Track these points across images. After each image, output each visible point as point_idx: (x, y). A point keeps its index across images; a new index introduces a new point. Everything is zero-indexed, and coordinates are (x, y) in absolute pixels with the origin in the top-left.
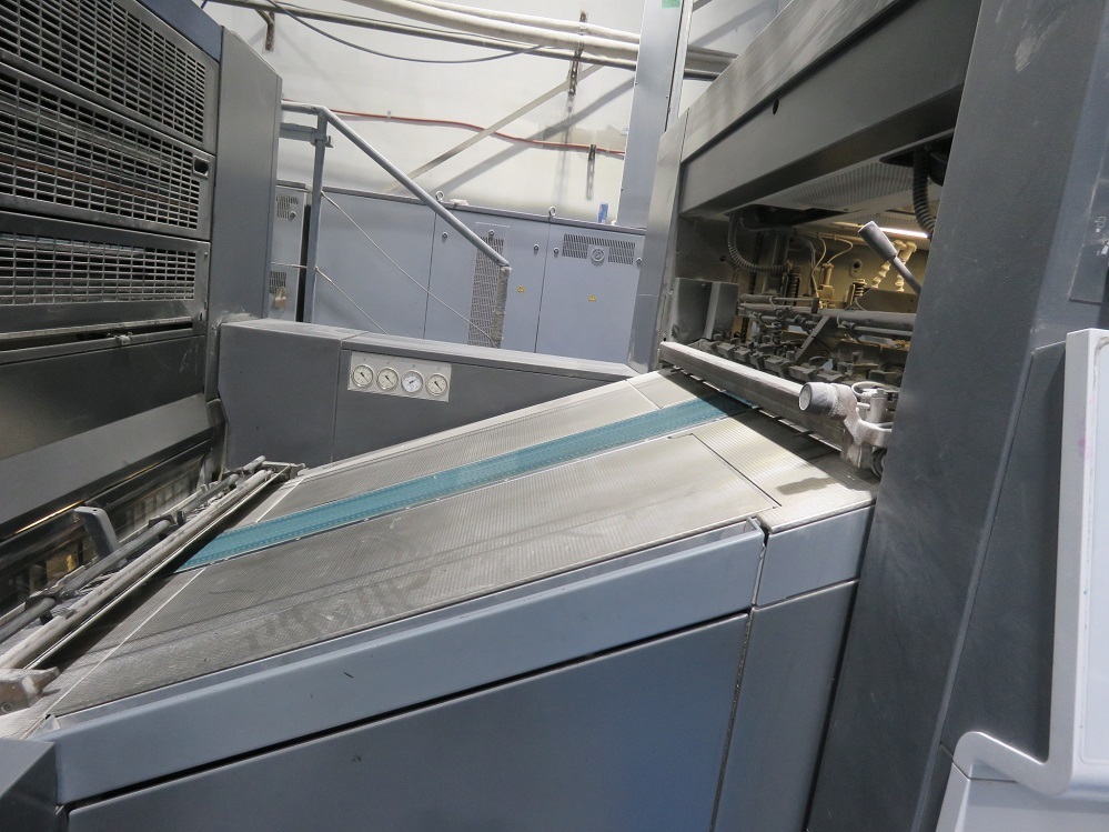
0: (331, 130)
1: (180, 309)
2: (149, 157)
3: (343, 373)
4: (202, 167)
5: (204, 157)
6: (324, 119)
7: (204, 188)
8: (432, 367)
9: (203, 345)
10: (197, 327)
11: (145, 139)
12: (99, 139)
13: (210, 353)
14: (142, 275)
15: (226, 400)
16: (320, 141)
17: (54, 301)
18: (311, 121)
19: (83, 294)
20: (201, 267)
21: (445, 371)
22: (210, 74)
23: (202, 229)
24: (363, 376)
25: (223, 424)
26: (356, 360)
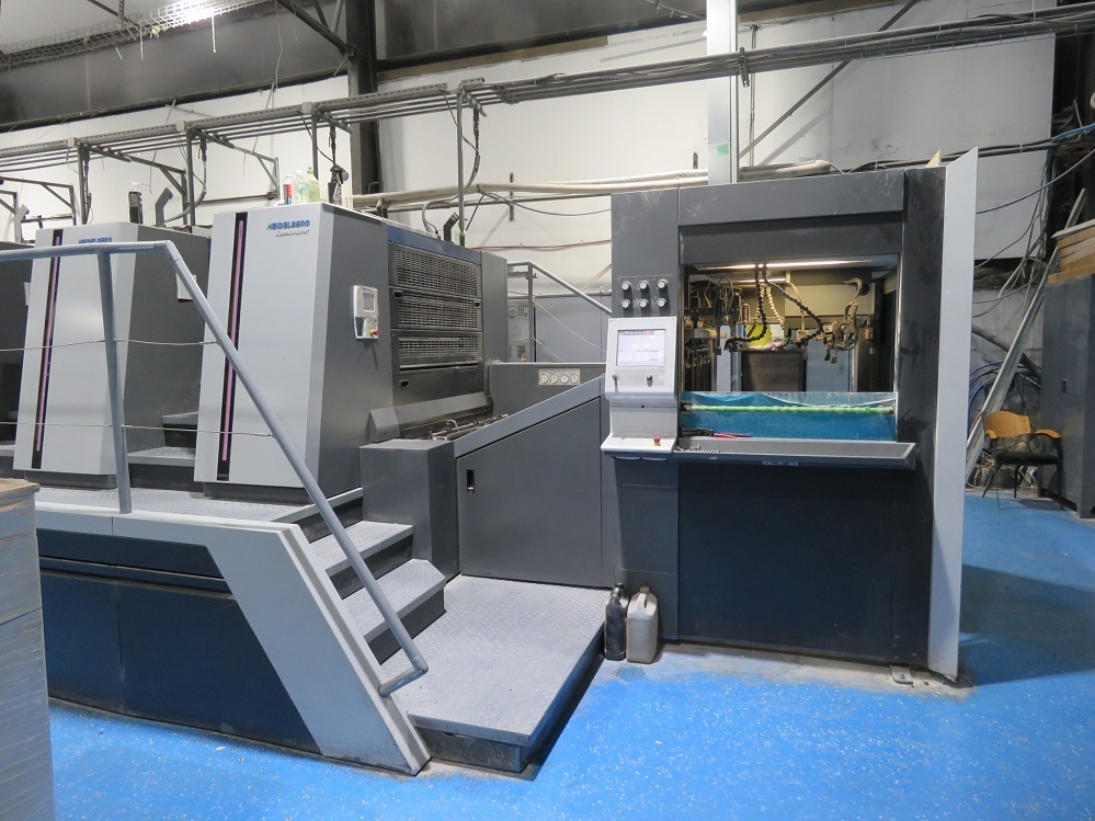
0: (534, 271)
1: (473, 358)
2: (461, 305)
3: (537, 378)
4: (477, 305)
5: (478, 301)
6: (531, 266)
7: (479, 312)
8: (572, 371)
9: (482, 372)
10: (480, 365)
11: (459, 300)
12: (448, 304)
13: (485, 375)
14: (461, 346)
15: (493, 395)
16: (530, 276)
17: (439, 355)
18: (525, 269)
19: (445, 353)
20: (480, 342)
21: (578, 372)
22: (478, 270)
23: (479, 328)
24: (545, 378)
25: (492, 405)
26: (541, 372)
